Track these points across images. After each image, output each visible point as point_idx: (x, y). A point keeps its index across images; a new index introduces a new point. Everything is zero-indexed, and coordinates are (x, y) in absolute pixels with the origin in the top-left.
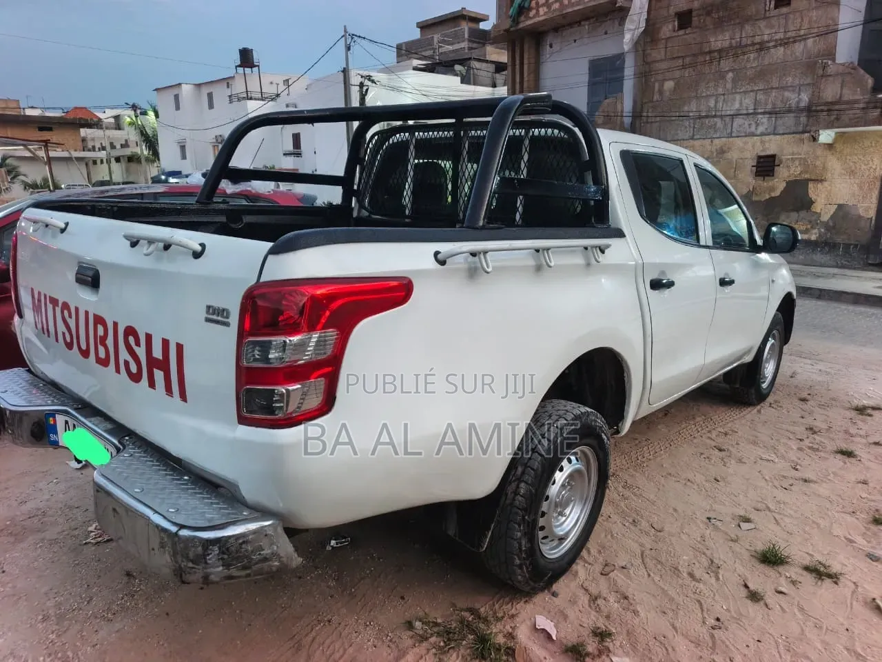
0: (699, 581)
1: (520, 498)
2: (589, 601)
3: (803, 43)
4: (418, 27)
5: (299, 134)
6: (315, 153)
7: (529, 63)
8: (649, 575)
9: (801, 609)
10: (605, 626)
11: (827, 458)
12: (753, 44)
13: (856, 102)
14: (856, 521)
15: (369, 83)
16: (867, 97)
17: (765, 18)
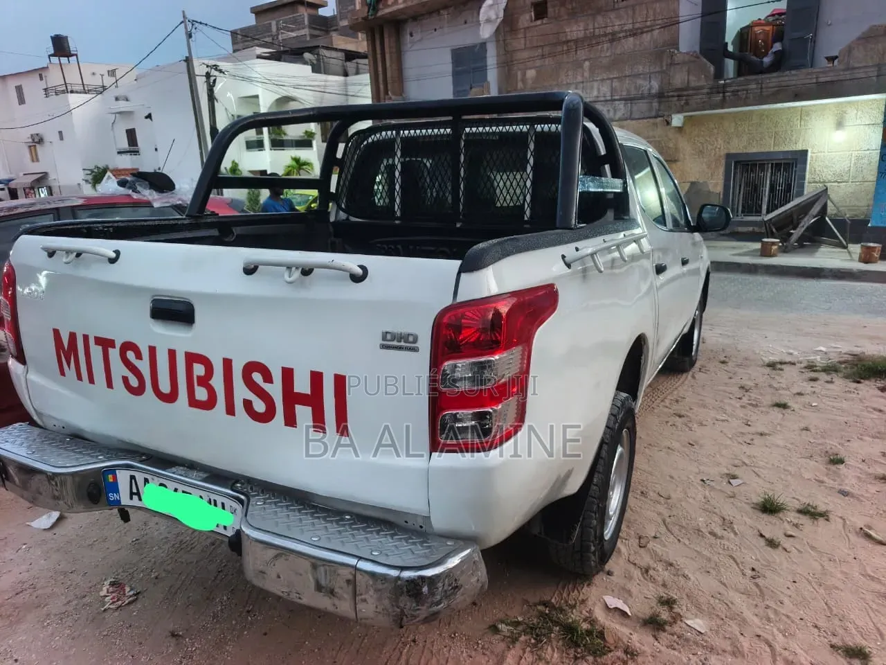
0: (722, 538)
1: (595, 488)
2: (642, 574)
3: (650, 34)
4: (252, 12)
5: (134, 129)
6: (156, 149)
7: (391, 53)
8: (679, 540)
9: (813, 548)
10: (667, 594)
11: (768, 413)
12: (605, 35)
13: (701, 88)
14: (816, 463)
15: (216, 73)
16: (711, 83)
17: (614, 9)
